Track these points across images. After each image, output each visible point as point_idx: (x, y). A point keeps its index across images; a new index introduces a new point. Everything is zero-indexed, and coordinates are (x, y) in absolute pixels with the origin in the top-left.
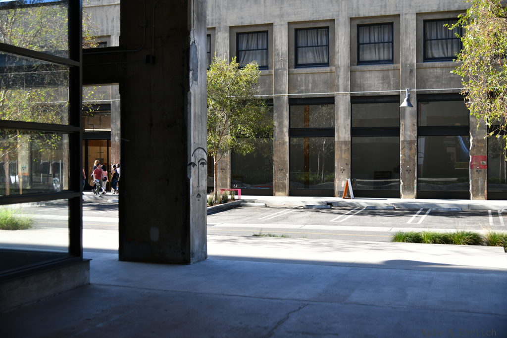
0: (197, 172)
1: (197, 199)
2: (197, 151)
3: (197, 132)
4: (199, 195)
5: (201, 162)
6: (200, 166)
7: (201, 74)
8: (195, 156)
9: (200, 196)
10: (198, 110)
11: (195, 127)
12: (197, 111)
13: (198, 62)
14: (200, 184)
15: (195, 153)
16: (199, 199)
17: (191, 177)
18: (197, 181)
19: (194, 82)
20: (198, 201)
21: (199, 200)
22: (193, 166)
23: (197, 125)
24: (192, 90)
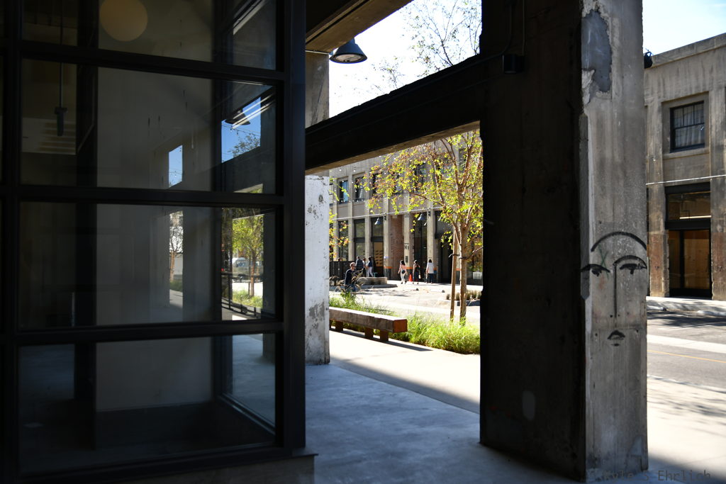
0: (610, 283)
1: (612, 342)
2: (610, 241)
3: (608, 201)
4: (616, 333)
5: (623, 262)
6: (620, 273)
7: (623, 77)
8: (601, 252)
9: (621, 336)
10: (613, 153)
11: (603, 188)
12: (608, 154)
13: (611, 53)
14: (622, 310)
15: (602, 244)
16: (618, 342)
17: (588, 294)
18: (612, 304)
19: (599, 94)
20: (613, 348)
21: (616, 345)
22: (596, 272)
23: (608, 185)
24: (589, 112)
